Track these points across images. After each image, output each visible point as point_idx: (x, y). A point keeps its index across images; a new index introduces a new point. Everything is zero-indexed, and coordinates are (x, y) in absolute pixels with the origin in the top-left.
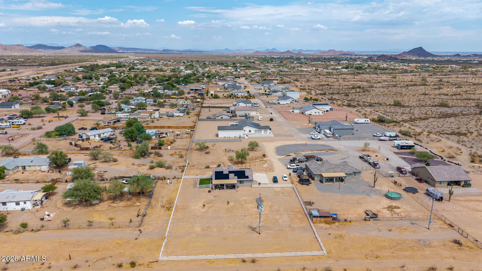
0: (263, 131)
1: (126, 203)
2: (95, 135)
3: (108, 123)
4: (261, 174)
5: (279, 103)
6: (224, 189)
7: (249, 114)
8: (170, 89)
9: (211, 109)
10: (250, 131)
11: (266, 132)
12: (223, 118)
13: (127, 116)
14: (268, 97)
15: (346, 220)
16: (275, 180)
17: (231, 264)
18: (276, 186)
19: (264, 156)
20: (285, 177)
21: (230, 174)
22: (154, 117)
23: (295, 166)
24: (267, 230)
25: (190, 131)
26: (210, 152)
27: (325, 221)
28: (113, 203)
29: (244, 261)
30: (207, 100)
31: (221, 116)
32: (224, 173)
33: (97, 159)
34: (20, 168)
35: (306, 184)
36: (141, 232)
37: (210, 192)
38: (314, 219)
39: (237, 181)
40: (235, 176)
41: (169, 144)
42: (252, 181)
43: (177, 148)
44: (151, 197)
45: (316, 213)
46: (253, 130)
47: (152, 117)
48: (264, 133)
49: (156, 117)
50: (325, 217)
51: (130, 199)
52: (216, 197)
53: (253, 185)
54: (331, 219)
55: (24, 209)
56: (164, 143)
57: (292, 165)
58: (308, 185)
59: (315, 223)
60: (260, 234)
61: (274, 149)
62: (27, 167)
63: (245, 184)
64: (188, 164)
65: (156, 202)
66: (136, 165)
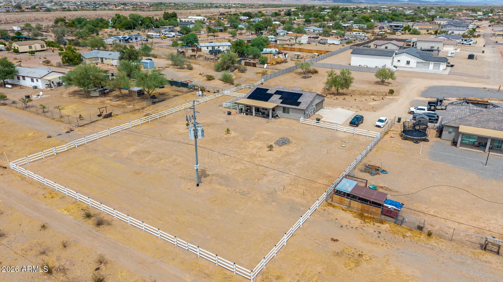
0: (431, 65)
1: (121, 103)
2: (208, 47)
4: (342, 109)
6: (252, 115)
10: (408, 63)
11: (437, 66)
12: (388, 48)
15: (420, 228)
16: (356, 121)
17: (66, 212)
18: (345, 129)
19: (392, 92)
20: (380, 121)
21: (275, 95)
22: (299, 42)
23: (424, 110)
24: (220, 184)
25: (318, 54)
26: (311, 77)
27: (363, 210)
28: (110, 100)
29: (88, 216)
30: (397, 34)
31: (386, 45)
32: (268, 92)
33: (177, 66)
34: (100, 59)
35: (412, 140)
36: (68, 132)
37: (229, 113)
38: (337, 197)
39: (277, 106)
40: (280, 99)
41: (274, 63)
42: (303, 111)
43: (278, 68)
44: (154, 103)
45: (348, 186)
46: (414, 61)
47: (297, 42)
48: (433, 68)
49: (302, 42)
50: (363, 200)
51: (134, 100)
52: (227, 121)
53: (302, 119)
54: (379, 210)
55: (35, 87)
56: (267, 60)
57: (419, 107)
58: (416, 142)
59: (334, 206)
60: (198, 185)
61: (425, 87)
62: (104, 60)
63: (292, 114)
64: (262, 84)
65: (151, 109)
66: (203, 75)
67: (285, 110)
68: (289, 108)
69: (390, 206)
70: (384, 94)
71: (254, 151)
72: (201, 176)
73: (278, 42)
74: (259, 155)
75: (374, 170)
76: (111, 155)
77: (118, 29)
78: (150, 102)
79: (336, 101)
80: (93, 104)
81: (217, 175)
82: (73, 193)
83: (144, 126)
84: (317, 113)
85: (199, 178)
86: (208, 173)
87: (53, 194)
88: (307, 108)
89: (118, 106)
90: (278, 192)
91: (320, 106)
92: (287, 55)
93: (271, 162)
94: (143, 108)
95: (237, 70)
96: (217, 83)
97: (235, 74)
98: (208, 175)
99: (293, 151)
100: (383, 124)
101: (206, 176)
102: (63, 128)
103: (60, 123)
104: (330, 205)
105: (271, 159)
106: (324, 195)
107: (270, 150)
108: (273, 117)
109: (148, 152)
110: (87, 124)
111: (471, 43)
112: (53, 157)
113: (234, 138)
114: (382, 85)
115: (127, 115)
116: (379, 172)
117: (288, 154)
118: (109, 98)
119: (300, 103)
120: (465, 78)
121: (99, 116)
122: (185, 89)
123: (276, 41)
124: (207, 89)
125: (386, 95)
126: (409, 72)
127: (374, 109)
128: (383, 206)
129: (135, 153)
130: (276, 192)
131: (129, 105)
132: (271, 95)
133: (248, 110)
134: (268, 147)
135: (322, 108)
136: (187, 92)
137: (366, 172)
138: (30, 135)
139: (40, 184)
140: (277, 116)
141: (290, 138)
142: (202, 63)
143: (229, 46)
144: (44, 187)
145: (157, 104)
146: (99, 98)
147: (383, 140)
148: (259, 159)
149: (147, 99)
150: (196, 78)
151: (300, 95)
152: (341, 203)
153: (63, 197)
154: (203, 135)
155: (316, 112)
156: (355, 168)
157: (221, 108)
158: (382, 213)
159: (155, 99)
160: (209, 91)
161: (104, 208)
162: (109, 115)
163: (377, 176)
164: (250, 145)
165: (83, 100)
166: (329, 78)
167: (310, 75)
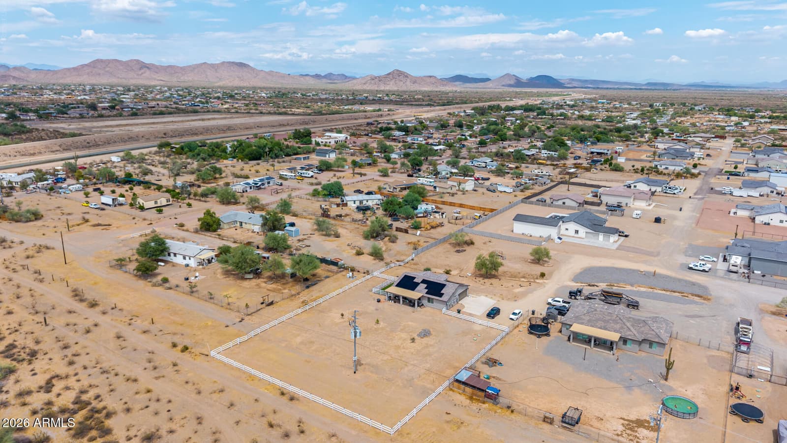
0: (601, 237)
2: (355, 201)
3: (394, 188)
5: (731, 194)
6: (400, 303)
7: (627, 204)
8: (553, 149)
9: (571, 187)
10: (577, 232)
11: (607, 238)
12: (566, 204)
13: (431, 182)
14: (728, 178)
15: (508, 407)
16: (493, 313)
17: (266, 391)
18: (480, 322)
19: (543, 275)
20: (514, 314)
21: (421, 284)
22: (463, 189)
23: (560, 302)
24: (372, 372)
25: (479, 215)
26: (465, 251)
27: (473, 394)
28: (265, 282)
29: (283, 394)
30: (592, 171)
31: (564, 201)
32: (415, 280)
33: (322, 231)
34: (238, 223)
35: (536, 334)
36: (241, 321)
37: (379, 301)
38: (456, 384)
39: (423, 296)
40: (426, 288)
41: (429, 228)
42: (445, 303)
43: (432, 235)
44: (308, 287)
45: (464, 376)
46: (583, 231)
47: (461, 188)
48: (603, 240)
49: (466, 189)
50: (473, 387)
51: (287, 283)
52: (377, 310)
53: (444, 310)
54: (483, 394)
55: (187, 265)
56: (420, 225)
57: (556, 299)
58: (539, 336)
59: (453, 391)
60: (355, 373)
61: (581, 269)
62: (243, 224)
63: (435, 304)
64: (413, 260)
65: (306, 295)
66: (351, 247)
67: (429, 300)
68: (433, 299)
69: (490, 392)
70: (536, 277)
71: (399, 343)
72: (358, 364)
73: (438, 189)
74: (403, 347)
75: (493, 362)
76: (283, 345)
77: (240, 160)
78: (303, 285)
79: (482, 287)
80: (250, 288)
81: (368, 364)
82: (267, 377)
83: (303, 314)
84: (460, 302)
85: (356, 366)
86: (362, 362)
87: (252, 377)
88: (449, 299)
89: (274, 290)
90: (415, 380)
91: (463, 295)
92: (444, 215)
93: (412, 353)
94: (298, 294)
95: (388, 238)
96: (366, 261)
97: (385, 244)
98: (362, 364)
99: (432, 343)
100: (516, 317)
101: (361, 365)
102: (234, 317)
103: (229, 311)
104: (451, 390)
105: (412, 350)
106: (447, 383)
107: (413, 342)
108: (418, 306)
109: (312, 342)
110: (254, 312)
111: (676, 192)
112: (238, 346)
113: (382, 329)
114: (537, 265)
115: (286, 301)
116: (497, 364)
117: (427, 346)
118: (262, 280)
119: (443, 294)
120: (631, 255)
121: (262, 303)
122: (334, 268)
123: (435, 187)
124: (357, 268)
125: (537, 278)
126: (574, 245)
127: (516, 298)
128: (486, 391)
129: (302, 343)
130: (413, 379)
131: (285, 289)
132: (417, 284)
133: (396, 298)
134: (411, 339)
135: (466, 295)
136: (337, 273)
137: (486, 364)
138: (210, 323)
139: (239, 369)
140: (423, 305)
141: (431, 330)
142: (348, 226)
143: (379, 199)
144: (244, 372)
145: (311, 289)
146: (254, 280)
147: (511, 334)
148: (403, 350)
149: (300, 281)
150: (344, 251)
151: (443, 286)
152: (459, 388)
153: (260, 380)
154: (360, 335)
155: (460, 300)
156: (478, 360)
157: (371, 293)
158: (485, 396)
159: (308, 281)
160: (358, 271)
161: (292, 389)
162: (272, 303)
163: (494, 368)
164: (396, 337)
165: (238, 281)
166: (479, 261)
167: (466, 247)
